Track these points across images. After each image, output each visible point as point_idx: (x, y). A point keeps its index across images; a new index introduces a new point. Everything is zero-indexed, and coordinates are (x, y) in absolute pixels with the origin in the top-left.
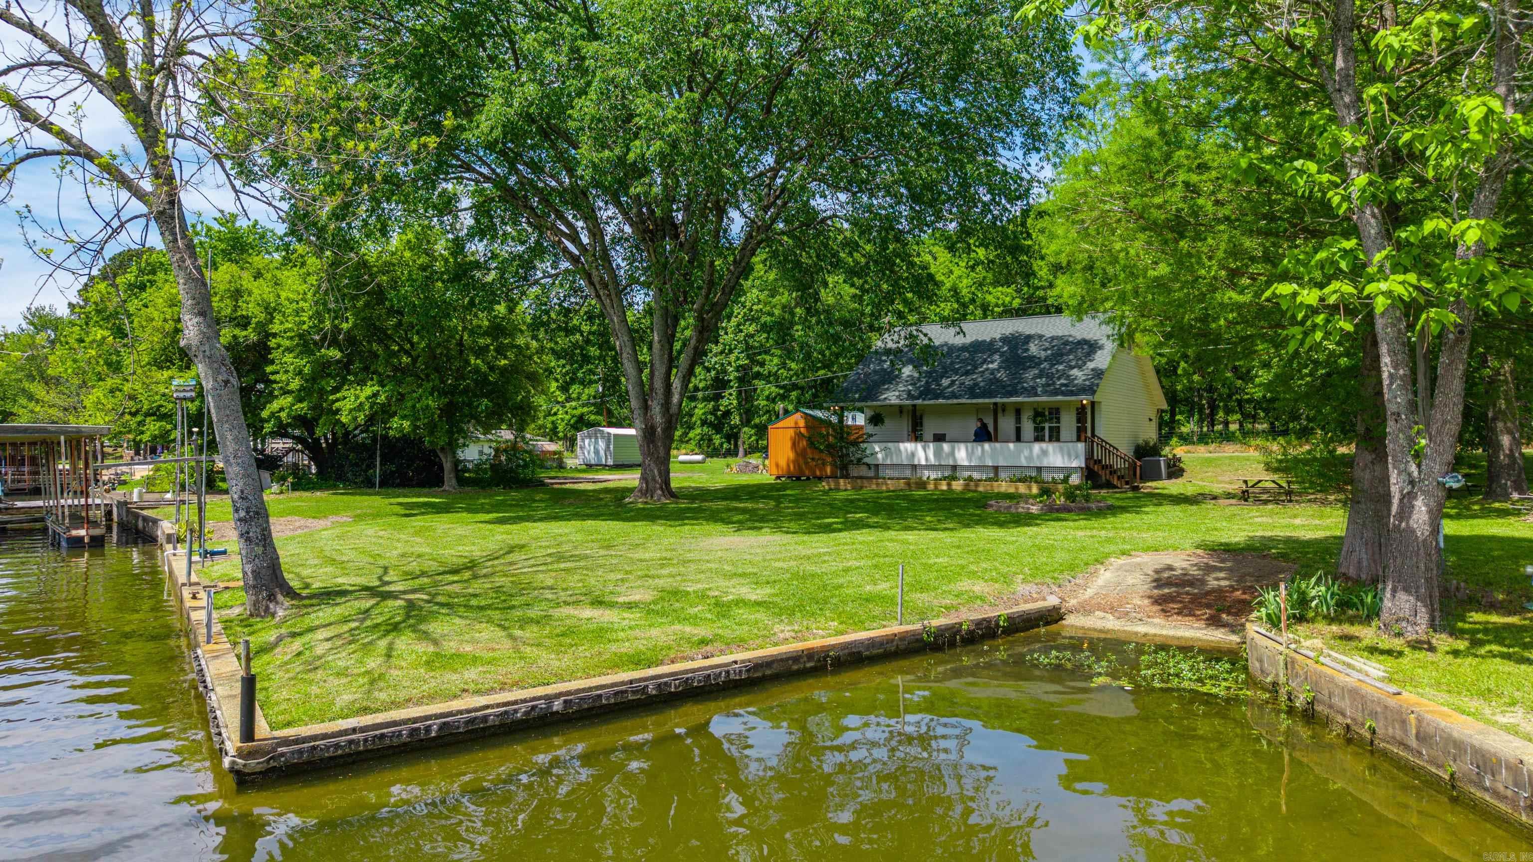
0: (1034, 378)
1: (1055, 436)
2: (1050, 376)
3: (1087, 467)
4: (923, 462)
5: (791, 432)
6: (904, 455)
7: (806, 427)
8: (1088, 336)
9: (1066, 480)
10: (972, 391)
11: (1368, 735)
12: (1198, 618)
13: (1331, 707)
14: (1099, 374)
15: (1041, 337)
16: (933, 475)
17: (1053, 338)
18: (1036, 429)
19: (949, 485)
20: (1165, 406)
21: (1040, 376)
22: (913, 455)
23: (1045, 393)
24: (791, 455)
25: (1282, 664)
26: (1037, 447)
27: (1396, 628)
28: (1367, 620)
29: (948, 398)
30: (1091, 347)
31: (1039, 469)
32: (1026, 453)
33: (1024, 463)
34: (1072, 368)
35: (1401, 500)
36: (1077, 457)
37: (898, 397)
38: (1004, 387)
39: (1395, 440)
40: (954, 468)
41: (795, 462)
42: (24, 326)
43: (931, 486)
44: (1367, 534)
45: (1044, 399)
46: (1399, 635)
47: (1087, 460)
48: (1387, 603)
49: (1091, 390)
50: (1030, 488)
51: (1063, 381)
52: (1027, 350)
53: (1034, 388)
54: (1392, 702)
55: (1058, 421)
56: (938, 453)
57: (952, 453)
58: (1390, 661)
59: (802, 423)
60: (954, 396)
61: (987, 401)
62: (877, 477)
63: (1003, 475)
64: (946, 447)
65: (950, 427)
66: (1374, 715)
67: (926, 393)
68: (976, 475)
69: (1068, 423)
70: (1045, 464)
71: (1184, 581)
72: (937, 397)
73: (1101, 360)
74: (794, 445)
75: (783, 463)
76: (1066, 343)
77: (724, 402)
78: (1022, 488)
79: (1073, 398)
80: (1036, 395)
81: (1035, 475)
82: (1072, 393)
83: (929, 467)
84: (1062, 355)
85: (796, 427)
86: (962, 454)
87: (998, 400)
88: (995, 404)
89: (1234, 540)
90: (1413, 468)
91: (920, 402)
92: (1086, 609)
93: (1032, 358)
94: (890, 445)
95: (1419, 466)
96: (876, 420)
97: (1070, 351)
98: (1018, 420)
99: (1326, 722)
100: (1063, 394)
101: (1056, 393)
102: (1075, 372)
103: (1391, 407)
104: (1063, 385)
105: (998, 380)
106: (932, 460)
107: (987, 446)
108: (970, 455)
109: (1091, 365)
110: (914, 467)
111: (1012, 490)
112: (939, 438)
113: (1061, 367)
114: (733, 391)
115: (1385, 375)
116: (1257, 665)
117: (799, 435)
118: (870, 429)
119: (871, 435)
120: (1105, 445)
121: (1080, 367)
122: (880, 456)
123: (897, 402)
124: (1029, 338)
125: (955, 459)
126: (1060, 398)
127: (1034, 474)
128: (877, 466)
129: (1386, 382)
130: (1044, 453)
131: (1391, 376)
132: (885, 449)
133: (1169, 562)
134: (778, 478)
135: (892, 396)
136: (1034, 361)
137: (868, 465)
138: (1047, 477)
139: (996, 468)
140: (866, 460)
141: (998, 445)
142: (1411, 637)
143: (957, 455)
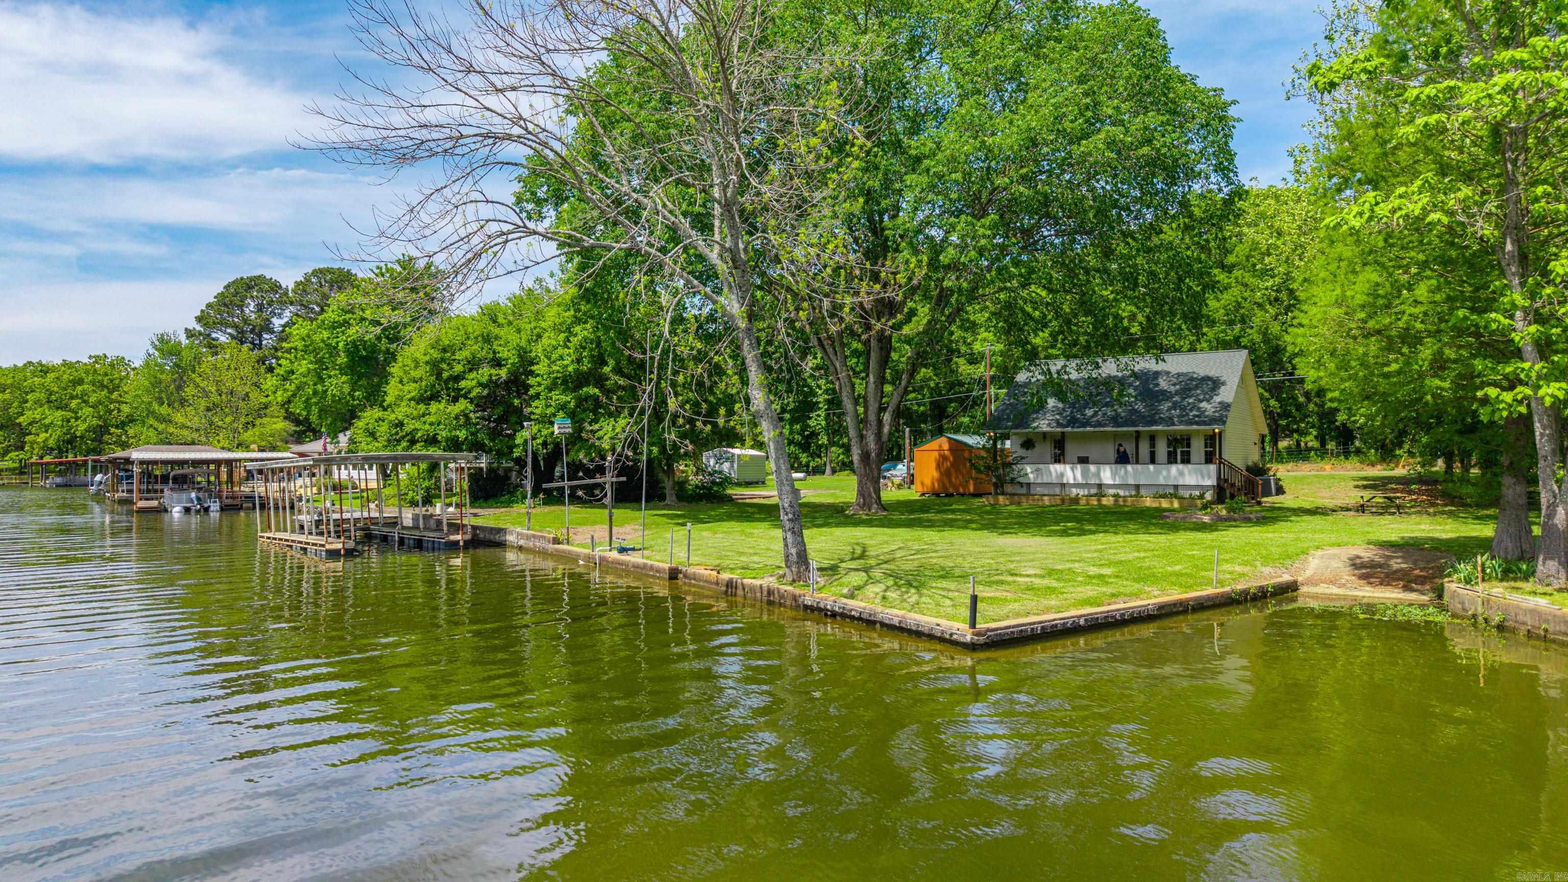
0: (1169, 410)
1: (1186, 460)
2: (1183, 409)
3: (1219, 485)
4: (1072, 481)
5: (936, 454)
6: (1054, 474)
7: (950, 450)
8: (1212, 373)
9: (1202, 497)
10: (1115, 420)
11: (1542, 633)
12: (1396, 586)
13: (1516, 622)
14: (1226, 406)
15: (1168, 373)
16: (1081, 492)
17: (1179, 375)
18: (1169, 453)
19: (1099, 500)
20: (1266, 431)
21: (1174, 407)
22: (1062, 475)
23: (1181, 423)
24: (936, 474)
25: (1480, 603)
26: (1174, 469)
27: (1547, 581)
28: (1526, 579)
29: (1095, 426)
30: (1215, 384)
31: (1176, 487)
32: (1164, 473)
33: (1162, 481)
34: (1201, 401)
35: (1548, 507)
36: (1209, 477)
37: (1049, 425)
38: (1143, 417)
39: (1544, 472)
40: (1100, 486)
41: (940, 480)
42: (151, 351)
43: (1083, 502)
44: (1511, 530)
45: (1182, 427)
46: (1548, 585)
47: (1219, 478)
48: (1540, 567)
49: (1222, 420)
50: (1172, 503)
51: (1195, 413)
52: (1157, 385)
53: (1171, 419)
54: (1559, 613)
55: (1189, 446)
56: (1085, 474)
57: (1098, 475)
58: (1548, 597)
59: (946, 446)
60: (1099, 424)
61: (1131, 429)
62: (1028, 494)
63: (1143, 492)
64: (1092, 468)
65: (1091, 450)
66: (1547, 621)
67: (1072, 422)
68: (1121, 493)
69: (1198, 448)
70: (1181, 482)
71: (1372, 565)
72: (1084, 425)
73: (1226, 394)
74: (938, 466)
75: (928, 482)
76: (1192, 379)
77: (812, 423)
78: (1165, 504)
79: (1207, 427)
80: (1173, 424)
81: (1175, 491)
82: (1204, 423)
83: (1077, 485)
84: (1190, 390)
85: (940, 449)
86: (1107, 475)
87: (1140, 428)
88: (1137, 432)
89: (1393, 539)
90: (1555, 487)
91: (1069, 429)
92: (1311, 582)
93: (1163, 392)
94: (1041, 466)
95: (1559, 487)
96: (1028, 444)
97: (1197, 387)
98: (1153, 445)
99: (1514, 631)
100: (1197, 423)
101: (1190, 423)
102: (1204, 405)
103: (1541, 453)
104: (1195, 416)
105: (1136, 411)
106: (1080, 480)
107: (1129, 468)
108: (1114, 475)
109: (1217, 399)
110: (1063, 485)
111: (1155, 505)
112: (1083, 460)
113: (1191, 401)
114: (822, 413)
115: (1537, 434)
116: (1460, 606)
117: (944, 458)
118: (1022, 452)
119: (1022, 458)
120: (1231, 466)
121: (1208, 401)
122: (1031, 476)
123: (1048, 429)
124: (1157, 374)
125: (1100, 479)
126: (1195, 427)
127: (1172, 491)
128: (1029, 484)
129: (1538, 438)
130: (1181, 474)
131: (1541, 434)
132: (1037, 470)
133: (1355, 553)
134: (923, 494)
135: (1043, 424)
136: (1165, 395)
137: (1021, 484)
138: (1186, 494)
139: (1137, 487)
140: (1021, 480)
141: (1139, 467)
142: (1557, 587)
143: (1102, 474)
